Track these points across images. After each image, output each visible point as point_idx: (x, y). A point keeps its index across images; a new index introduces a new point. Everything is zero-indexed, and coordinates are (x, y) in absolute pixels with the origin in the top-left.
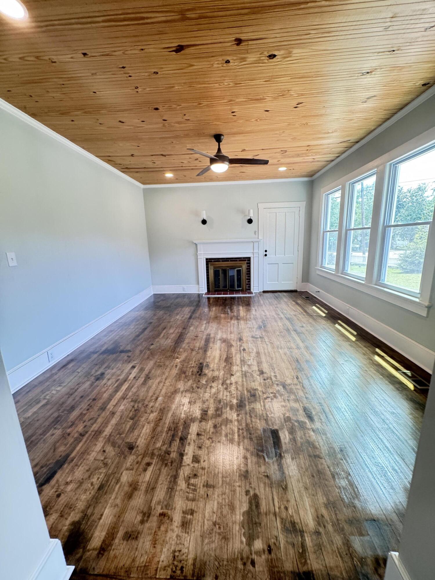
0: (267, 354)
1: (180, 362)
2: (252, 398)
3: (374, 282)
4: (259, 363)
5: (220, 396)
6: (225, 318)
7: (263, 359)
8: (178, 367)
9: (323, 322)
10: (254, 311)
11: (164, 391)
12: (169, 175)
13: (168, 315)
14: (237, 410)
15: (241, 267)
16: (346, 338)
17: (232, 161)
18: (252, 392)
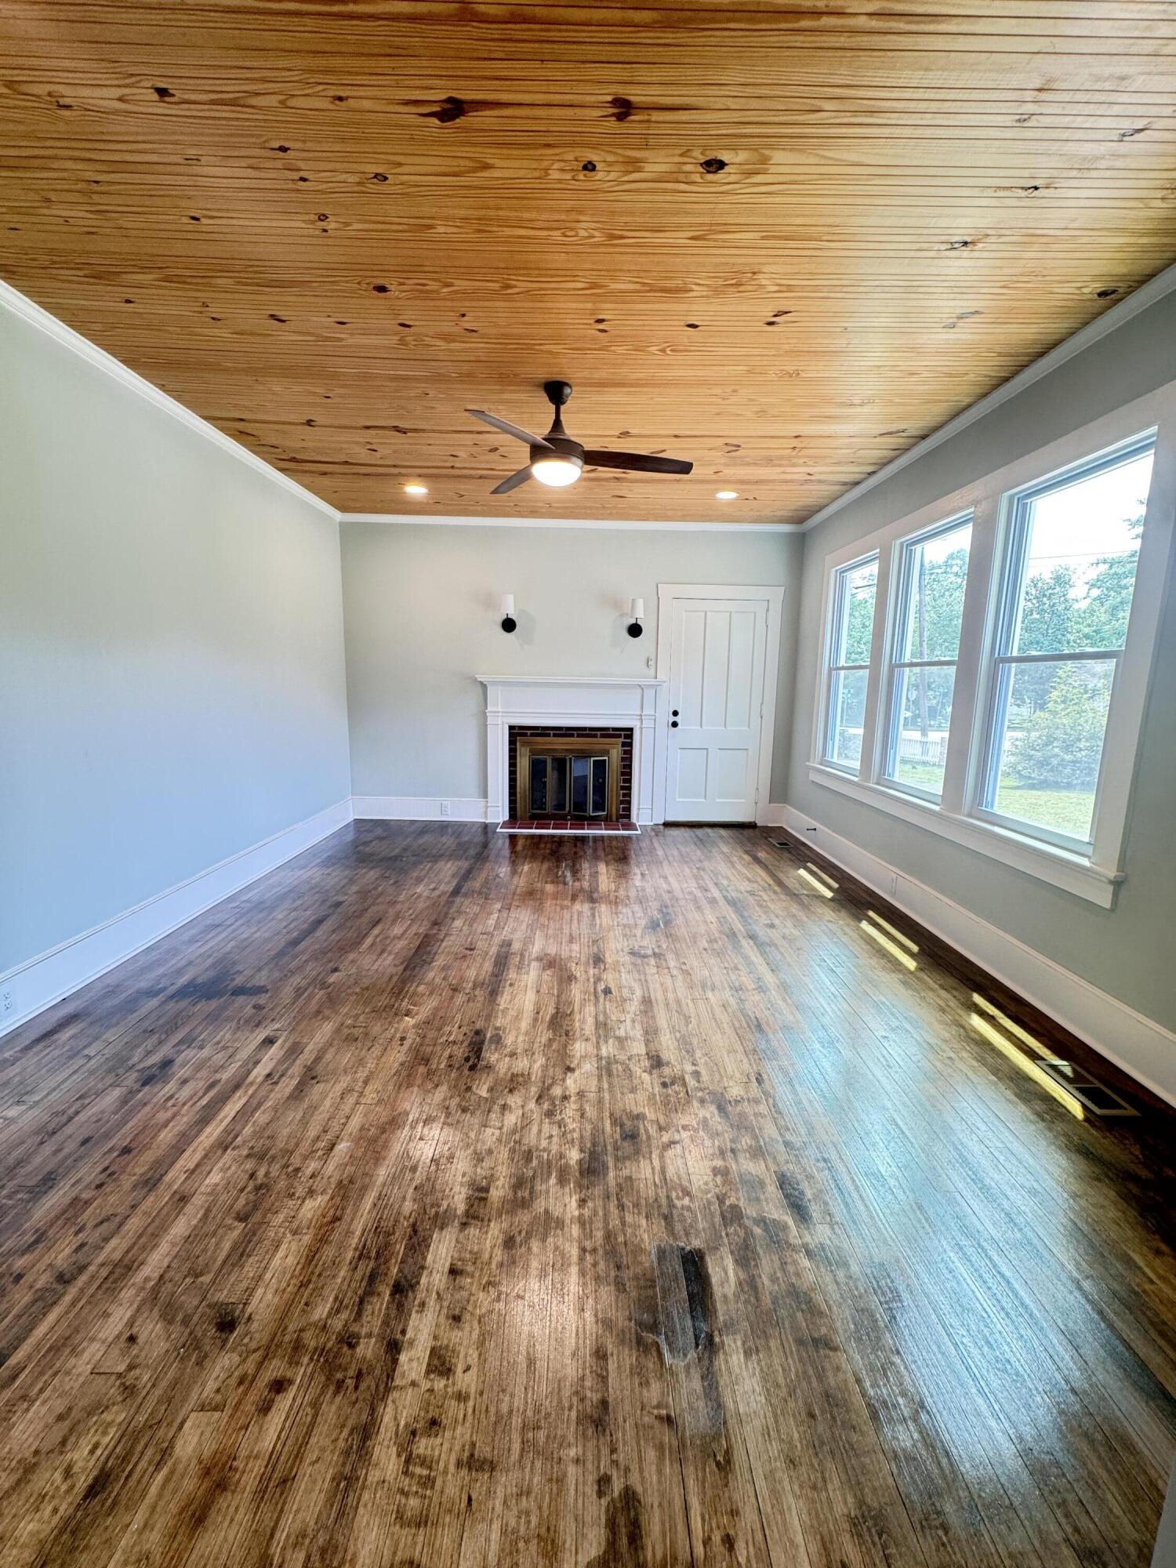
0: (673, 1005)
1: (414, 1026)
2: (626, 1144)
3: (966, 809)
4: (650, 1033)
5: (531, 1138)
6: (555, 897)
7: (662, 1020)
8: (407, 1043)
9: (828, 913)
10: (639, 876)
11: (355, 1122)
12: (416, 490)
13: (391, 882)
14: (580, 1186)
15: (606, 752)
16: (890, 961)
17: (594, 458)
18: (628, 1123)
